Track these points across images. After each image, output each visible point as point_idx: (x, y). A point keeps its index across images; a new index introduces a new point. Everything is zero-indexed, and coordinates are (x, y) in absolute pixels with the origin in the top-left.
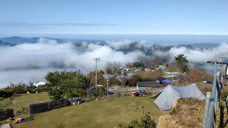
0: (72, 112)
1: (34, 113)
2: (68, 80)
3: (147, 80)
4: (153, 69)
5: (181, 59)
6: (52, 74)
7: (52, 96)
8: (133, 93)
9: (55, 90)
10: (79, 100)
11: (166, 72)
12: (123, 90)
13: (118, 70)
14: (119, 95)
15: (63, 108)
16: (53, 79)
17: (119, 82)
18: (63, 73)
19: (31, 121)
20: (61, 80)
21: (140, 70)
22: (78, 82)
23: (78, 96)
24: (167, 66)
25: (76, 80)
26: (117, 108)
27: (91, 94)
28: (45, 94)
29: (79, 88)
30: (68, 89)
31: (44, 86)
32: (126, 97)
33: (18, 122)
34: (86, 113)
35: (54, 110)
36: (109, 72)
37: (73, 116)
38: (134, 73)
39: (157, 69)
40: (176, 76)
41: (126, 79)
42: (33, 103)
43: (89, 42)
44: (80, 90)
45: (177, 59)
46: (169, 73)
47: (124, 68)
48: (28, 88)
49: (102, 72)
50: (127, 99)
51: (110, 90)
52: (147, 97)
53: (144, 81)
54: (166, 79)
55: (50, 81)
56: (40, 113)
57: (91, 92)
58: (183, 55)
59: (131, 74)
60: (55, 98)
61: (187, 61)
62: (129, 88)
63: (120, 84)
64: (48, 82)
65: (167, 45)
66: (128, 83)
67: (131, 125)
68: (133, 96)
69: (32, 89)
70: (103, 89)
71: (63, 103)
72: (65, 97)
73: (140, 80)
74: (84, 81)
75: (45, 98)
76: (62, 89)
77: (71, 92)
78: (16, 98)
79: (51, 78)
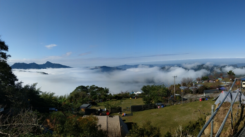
0: (158, 113)
1: (133, 111)
2: (156, 91)
3: (211, 88)
4: (215, 81)
5: (231, 74)
6: (145, 87)
7: (145, 102)
8: (200, 98)
9: (147, 97)
10: (162, 105)
11: (222, 82)
12: (194, 96)
13: (190, 83)
14: (191, 100)
15: (152, 110)
16: (146, 90)
17: (191, 91)
18: (152, 86)
19: (131, 116)
20: (151, 91)
21: (206, 82)
22: (162, 92)
23: (161, 102)
24: (223, 78)
25: (161, 91)
26: (189, 110)
27: (171, 101)
28: (141, 100)
29: (163, 96)
30: (156, 97)
31: (140, 94)
32: (196, 102)
33: (123, 116)
34: (167, 114)
35: (145, 111)
36: (184, 85)
37: (158, 115)
38: (202, 84)
39: (217, 80)
40: (229, 84)
41: (196, 89)
42: (133, 105)
44: (164, 97)
45: (228, 73)
46: (224, 83)
47: (195, 82)
48: (131, 95)
49: (179, 85)
50: (196, 103)
51: (185, 97)
52: (210, 101)
53: (209, 89)
54: (222, 87)
55: (144, 91)
56: (136, 111)
57: (171, 99)
58: (232, 71)
59: (199, 85)
60: (146, 102)
61: (235, 75)
62: (198, 95)
63: (192, 93)
64: (143, 92)
66: (198, 92)
67: (198, 122)
68: (200, 100)
69: (133, 96)
70: (180, 97)
71: (152, 107)
72: (153, 102)
73: (206, 89)
74: (166, 92)
75: (141, 102)
76: (151, 97)
77: (157, 99)
78: (123, 101)
79: (145, 89)
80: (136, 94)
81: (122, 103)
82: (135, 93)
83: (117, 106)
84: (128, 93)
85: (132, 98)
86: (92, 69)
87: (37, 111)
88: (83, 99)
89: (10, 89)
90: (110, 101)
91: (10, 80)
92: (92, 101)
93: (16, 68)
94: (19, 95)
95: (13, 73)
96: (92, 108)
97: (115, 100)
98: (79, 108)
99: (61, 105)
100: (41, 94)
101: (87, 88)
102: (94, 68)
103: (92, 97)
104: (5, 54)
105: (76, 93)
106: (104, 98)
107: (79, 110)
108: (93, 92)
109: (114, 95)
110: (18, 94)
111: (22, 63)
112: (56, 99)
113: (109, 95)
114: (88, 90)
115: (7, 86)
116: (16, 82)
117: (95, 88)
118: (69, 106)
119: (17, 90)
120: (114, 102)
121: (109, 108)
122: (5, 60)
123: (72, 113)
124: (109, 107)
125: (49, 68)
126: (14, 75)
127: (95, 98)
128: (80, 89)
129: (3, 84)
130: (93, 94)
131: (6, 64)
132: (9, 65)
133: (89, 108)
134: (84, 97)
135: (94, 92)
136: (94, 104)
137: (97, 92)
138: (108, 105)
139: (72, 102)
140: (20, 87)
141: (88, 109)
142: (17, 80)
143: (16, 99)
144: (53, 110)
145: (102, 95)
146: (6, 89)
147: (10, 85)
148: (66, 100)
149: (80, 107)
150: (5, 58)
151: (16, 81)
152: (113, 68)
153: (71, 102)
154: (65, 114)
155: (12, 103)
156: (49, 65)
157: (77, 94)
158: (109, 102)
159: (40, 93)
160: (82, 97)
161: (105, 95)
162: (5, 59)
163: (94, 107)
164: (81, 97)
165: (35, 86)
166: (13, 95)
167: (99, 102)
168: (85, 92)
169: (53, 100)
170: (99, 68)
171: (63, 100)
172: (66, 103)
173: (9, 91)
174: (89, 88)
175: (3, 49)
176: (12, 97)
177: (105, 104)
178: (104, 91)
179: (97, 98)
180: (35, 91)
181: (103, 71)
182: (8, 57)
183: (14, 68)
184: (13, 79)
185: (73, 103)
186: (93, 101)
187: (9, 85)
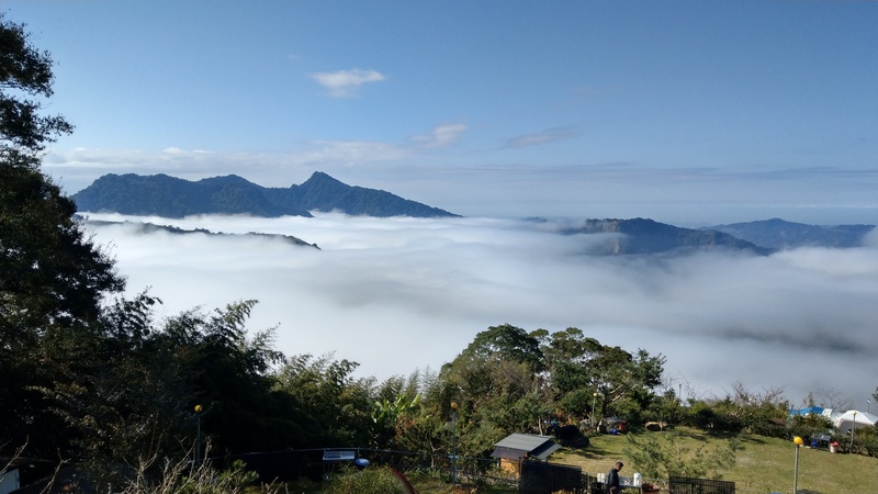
28: (870, 467)
48: (801, 420)
78: (750, 447)
80: (837, 420)
81: (743, 459)
82: (827, 413)
83: (710, 475)
84: (784, 407)
85: (807, 441)
86: (569, 231)
87: (246, 470)
88: (510, 401)
89: (68, 344)
90: (668, 434)
91: (61, 286)
92: (563, 420)
93: (110, 208)
94: (130, 377)
95: (84, 241)
96: (561, 462)
97: (699, 432)
98: (487, 453)
99: (392, 432)
100: (274, 368)
101: (537, 343)
102: (581, 224)
103: (564, 401)
104: (27, 109)
105: (472, 367)
106: (632, 411)
107: (490, 468)
108: (571, 370)
109: (691, 402)
110: (123, 371)
111: (151, 178)
112: (360, 399)
113: (658, 400)
114: (540, 353)
115: (43, 323)
116: (108, 301)
117: (579, 345)
118: (436, 442)
119: (119, 346)
120: (694, 444)
121: (656, 475)
122: (24, 151)
123: (450, 480)
124: (661, 467)
125: (327, 210)
126: (96, 254)
127: (582, 409)
128: (496, 343)
129: (15, 311)
130: (570, 379)
131: (38, 178)
132: (55, 182)
133: (542, 457)
134: (516, 391)
135: (574, 371)
136: (572, 438)
137: (594, 370)
138: (654, 455)
139: (449, 420)
140: (139, 327)
141: (539, 463)
142: (119, 285)
143: (108, 404)
144: (345, 462)
145: (618, 393)
146: (32, 342)
147: (65, 321)
148: (417, 407)
149: (492, 451)
150: (24, 136)
151: (106, 293)
152: (693, 231)
153: (446, 414)
154: (408, 485)
155: (78, 433)
156: (322, 194)
157: (482, 372)
158: (663, 442)
159: (269, 362)
160: (504, 393)
161: (636, 396)
162: (30, 144)
163: (572, 460)
164: (500, 393)
165: (239, 318)
166: (87, 384)
167: (604, 431)
168: (524, 365)
169: (347, 401)
170: (610, 229)
171: (403, 401)
172: (421, 420)
173: (58, 361)
174: (548, 344)
175: (12, 79)
176: (78, 397)
177: (635, 450)
178: (632, 369)
179: (589, 409)
180: (238, 353)
181: (630, 250)
182: (53, 134)
183: (95, 210)
184: (84, 281)
185: (455, 423)
186: (570, 422)
187: (57, 320)
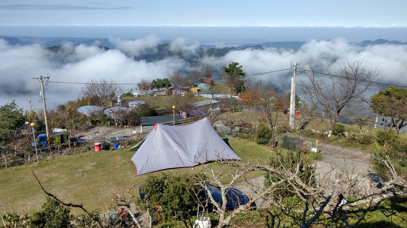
4: (188, 90)
5: (234, 71)
17: (109, 119)
21: (164, 92)
24: (212, 83)
41: (124, 112)
43: (77, 42)
45: (227, 71)
52: (124, 150)
54: (197, 108)
58: (237, 64)
59: (134, 102)
61: (243, 74)
63: (112, 124)
65: (222, 47)
66: (129, 120)
